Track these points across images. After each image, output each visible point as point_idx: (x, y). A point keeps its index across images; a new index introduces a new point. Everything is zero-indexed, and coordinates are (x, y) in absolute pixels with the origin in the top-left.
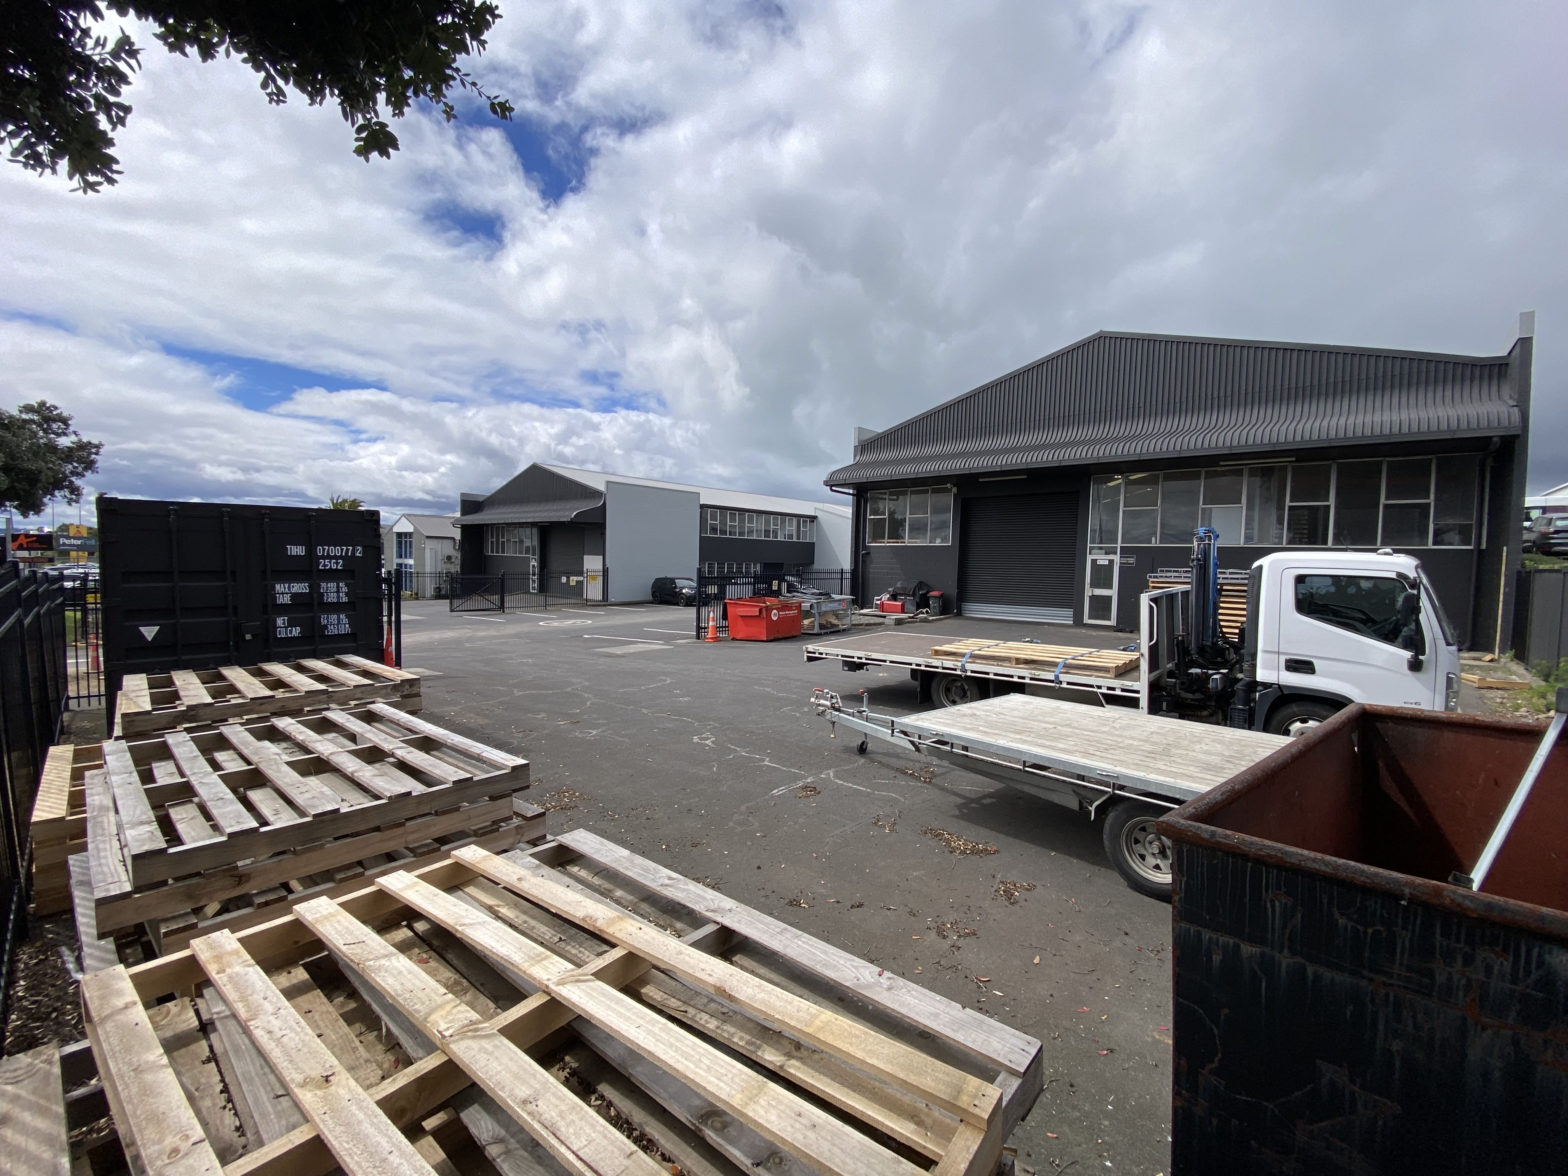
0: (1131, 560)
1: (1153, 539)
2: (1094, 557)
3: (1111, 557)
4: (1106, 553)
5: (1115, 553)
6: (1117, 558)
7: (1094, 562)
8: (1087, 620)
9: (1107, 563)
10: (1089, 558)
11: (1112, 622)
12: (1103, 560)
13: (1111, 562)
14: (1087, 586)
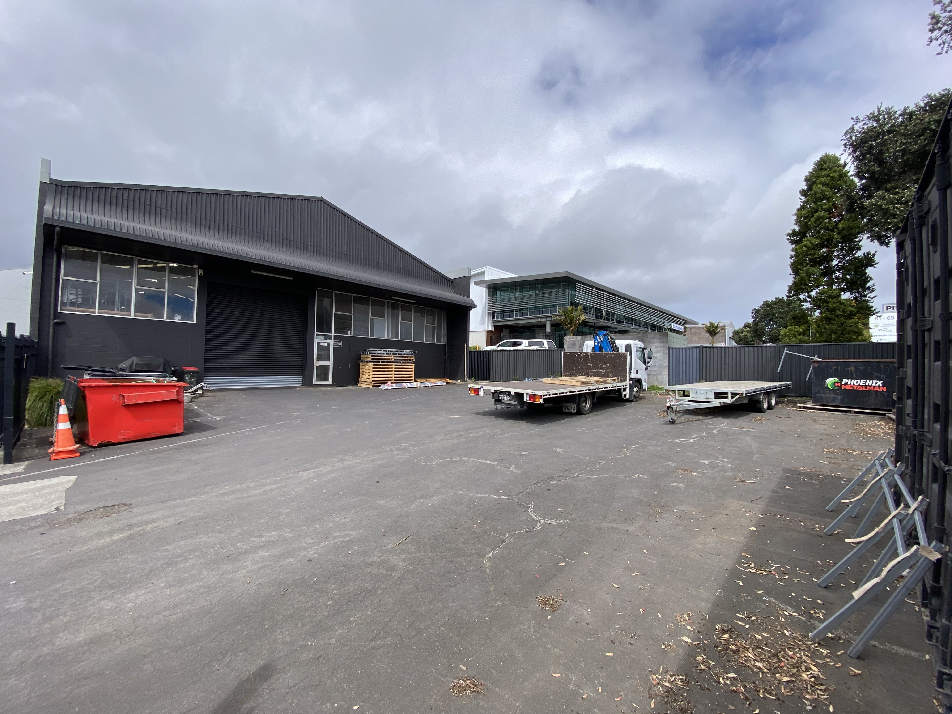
0: (340, 344)
1: (349, 332)
2: (319, 341)
3: (329, 341)
4: (325, 339)
5: (330, 339)
6: (332, 342)
7: (319, 343)
8: (315, 382)
9: (326, 345)
10: (316, 341)
11: (330, 382)
12: (324, 344)
13: (329, 344)
14: (315, 360)
